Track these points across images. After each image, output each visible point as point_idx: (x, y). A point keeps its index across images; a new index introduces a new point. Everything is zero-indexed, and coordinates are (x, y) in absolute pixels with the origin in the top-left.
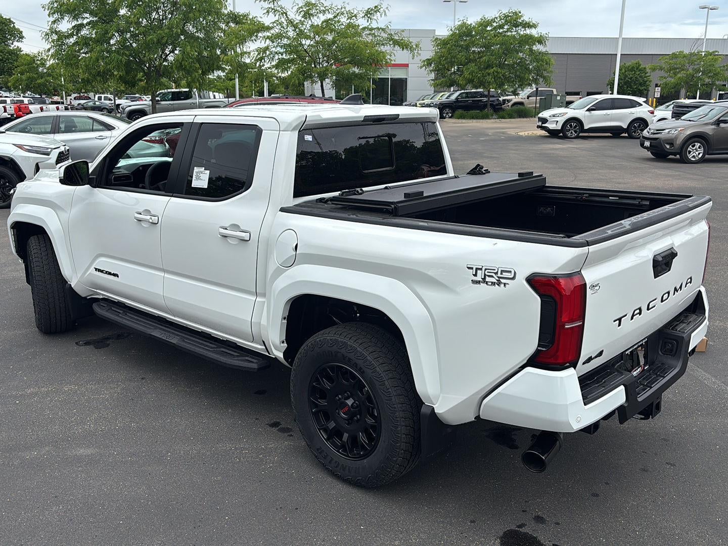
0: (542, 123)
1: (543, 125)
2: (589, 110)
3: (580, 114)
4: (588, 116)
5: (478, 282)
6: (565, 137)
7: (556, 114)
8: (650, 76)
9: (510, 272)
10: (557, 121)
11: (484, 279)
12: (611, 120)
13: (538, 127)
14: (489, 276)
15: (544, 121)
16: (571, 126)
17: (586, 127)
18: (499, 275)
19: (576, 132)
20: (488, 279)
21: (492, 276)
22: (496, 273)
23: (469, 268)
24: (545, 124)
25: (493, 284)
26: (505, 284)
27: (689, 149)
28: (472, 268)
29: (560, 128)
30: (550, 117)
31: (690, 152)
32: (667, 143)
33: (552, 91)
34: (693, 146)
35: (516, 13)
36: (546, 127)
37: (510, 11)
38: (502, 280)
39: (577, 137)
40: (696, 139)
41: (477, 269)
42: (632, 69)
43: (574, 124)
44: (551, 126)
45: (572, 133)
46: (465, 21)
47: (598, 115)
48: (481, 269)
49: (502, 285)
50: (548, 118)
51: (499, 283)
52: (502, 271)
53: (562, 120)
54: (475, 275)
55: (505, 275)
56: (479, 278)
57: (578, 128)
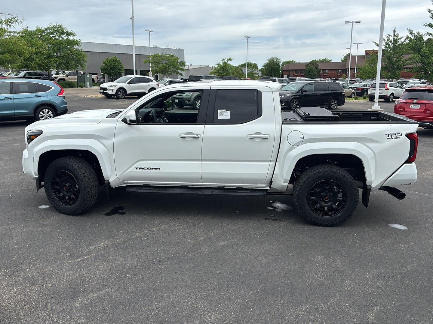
0: (104, 91)
1: (104, 92)
2: (128, 83)
3: (124, 85)
4: (128, 87)
5: (390, 138)
6: (118, 98)
7: (112, 85)
8: (123, 65)
9: (400, 134)
10: (113, 90)
11: (391, 137)
12: (140, 89)
13: (100, 93)
14: (393, 136)
15: (105, 89)
16: (120, 92)
17: (128, 93)
18: (396, 135)
19: (123, 95)
20: (393, 137)
21: (394, 136)
22: (395, 135)
23: (386, 134)
24: (106, 91)
25: (395, 138)
26: (399, 138)
27: (196, 103)
28: (387, 134)
29: (115, 93)
30: (108, 87)
31: (197, 104)
32: (187, 100)
33: (81, 72)
34: (198, 101)
35: (60, 26)
36: (107, 93)
37: (57, 25)
38: (398, 137)
39: (124, 98)
40: (198, 98)
41: (389, 134)
42: (113, 61)
43: (122, 91)
44: (110, 92)
45: (121, 96)
46: (27, 28)
47: (133, 86)
48: (390, 134)
49: (398, 138)
50: (107, 88)
51: (397, 138)
52: (397, 134)
53: (115, 89)
54: (388, 136)
55: (398, 135)
56: (390, 137)
57: (124, 93)
